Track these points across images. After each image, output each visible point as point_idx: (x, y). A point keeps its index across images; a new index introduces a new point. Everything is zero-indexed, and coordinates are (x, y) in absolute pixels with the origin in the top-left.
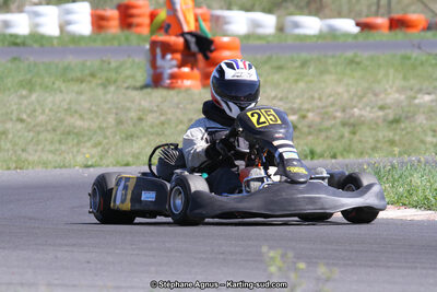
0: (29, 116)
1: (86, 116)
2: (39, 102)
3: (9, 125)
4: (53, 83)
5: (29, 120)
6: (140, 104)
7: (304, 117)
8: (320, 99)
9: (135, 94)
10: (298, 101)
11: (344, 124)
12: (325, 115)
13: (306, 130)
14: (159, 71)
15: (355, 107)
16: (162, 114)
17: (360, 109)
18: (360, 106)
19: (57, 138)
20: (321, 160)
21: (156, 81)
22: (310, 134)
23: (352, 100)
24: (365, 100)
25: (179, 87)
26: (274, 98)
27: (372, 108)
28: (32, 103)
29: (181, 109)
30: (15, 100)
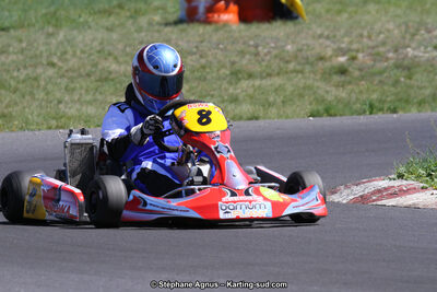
0: (60, 59)
1: (121, 59)
2: (68, 41)
3: (39, 70)
4: (80, 16)
5: (60, 64)
7: (354, 58)
8: (369, 37)
9: (168, 29)
10: (346, 39)
11: (397, 66)
12: (377, 57)
13: (357, 73)
14: (194, 4)
15: (409, 46)
16: (201, 56)
17: (414, 49)
18: (414, 45)
19: (92, 86)
20: (380, 114)
21: (191, 16)
22: (362, 78)
23: (404, 38)
24: (418, 37)
25: (216, 22)
26: (320, 36)
27: (426, 47)
28: (61, 43)
29: (222, 50)
30: (42, 39)
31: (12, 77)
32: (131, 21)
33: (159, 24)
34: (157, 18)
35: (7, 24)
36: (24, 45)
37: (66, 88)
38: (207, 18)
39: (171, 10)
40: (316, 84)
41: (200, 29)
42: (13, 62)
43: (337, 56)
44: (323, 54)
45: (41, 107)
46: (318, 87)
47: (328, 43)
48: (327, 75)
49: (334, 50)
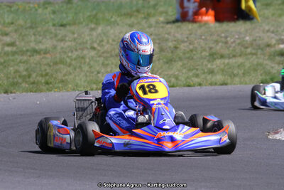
0: (99, 45)
2: (104, 33)
3: (85, 52)
4: (112, 17)
5: (99, 48)
6: (175, 37)
9: (169, 26)
14: (185, 10)
16: (190, 44)
21: (183, 17)
25: (200, 22)
26: (268, 31)
28: (100, 34)
29: (203, 40)
30: (87, 32)
31: (68, 57)
32: (145, 21)
33: (163, 23)
34: (162, 19)
35: (65, 22)
36: (76, 36)
37: (103, 64)
38: (194, 18)
39: (170, 13)
40: (265, 62)
41: (190, 26)
42: (69, 46)
43: (279, 44)
44: (269, 43)
45: (86, 76)
46: (267, 64)
47: (273, 35)
48: (272, 57)
49: (277, 40)
